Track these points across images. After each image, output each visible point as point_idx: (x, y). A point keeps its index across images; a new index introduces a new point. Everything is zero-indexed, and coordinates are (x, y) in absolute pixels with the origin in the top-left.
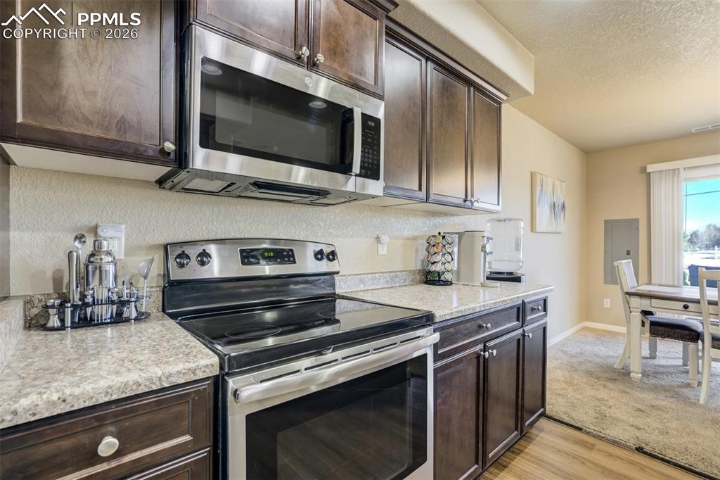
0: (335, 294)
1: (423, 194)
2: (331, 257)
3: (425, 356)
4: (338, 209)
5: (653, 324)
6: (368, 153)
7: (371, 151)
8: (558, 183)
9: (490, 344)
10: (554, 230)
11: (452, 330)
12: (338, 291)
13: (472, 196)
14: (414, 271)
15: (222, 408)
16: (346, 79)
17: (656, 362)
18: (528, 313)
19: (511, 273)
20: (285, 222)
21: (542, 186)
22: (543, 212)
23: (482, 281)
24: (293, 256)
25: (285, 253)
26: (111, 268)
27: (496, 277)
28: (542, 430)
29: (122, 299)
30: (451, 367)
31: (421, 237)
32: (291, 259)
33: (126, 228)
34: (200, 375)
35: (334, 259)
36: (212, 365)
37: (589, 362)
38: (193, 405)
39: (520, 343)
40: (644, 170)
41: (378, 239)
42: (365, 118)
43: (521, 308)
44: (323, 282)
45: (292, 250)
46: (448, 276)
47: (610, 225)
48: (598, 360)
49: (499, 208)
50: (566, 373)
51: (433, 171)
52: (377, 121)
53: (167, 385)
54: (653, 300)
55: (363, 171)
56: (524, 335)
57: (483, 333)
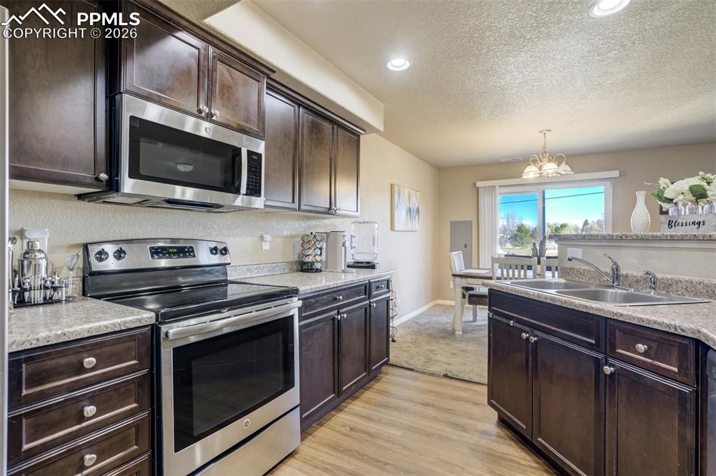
0: (227, 280)
1: (296, 206)
2: (223, 252)
3: (292, 316)
4: (229, 215)
5: (470, 296)
6: (252, 178)
7: (254, 177)
8: (413, 193)
9: (341, 311)
10: (410, 229)
11: (312, 300)
12: (229, 278)
13: (335, 206)
14: (292, 262)
15: (157, 345)
16: (236, 126)
17: (477, 323)
18: (373, 290)
19: (369, 263)
20: (185, 226)
21: (399, 195)
22: (401, 215)
23: (343, 268)
24: (193, 251)
25: (186, 250)
26: (43, 263)
27: (358, 265)
28: (387, 374)
29: (54, 285)
30: (312, 326)
31: (298, 236)
32: (192, 254)
33: (49, 231)
34: (144, 323)
35: (226, 254)
36: (151, 318)
37: (433, 327)
38: (138, 342)
39: (367, 310)
40: (475, 185)
41: (262, 238)
42: (250, 153)
43: (368, 286)
44: (217, 271)
45: (192, 247)
46: (318, 266)
47: (455, 225)
48: (439, 326)
49: (358, 214)
50: (414, 337)
51: (304, 188)
52: (259, 156)
53: (124, 329)
54: (468, 279)
55: (249, 191)
56: (370, 306)
57: (337, 303)
